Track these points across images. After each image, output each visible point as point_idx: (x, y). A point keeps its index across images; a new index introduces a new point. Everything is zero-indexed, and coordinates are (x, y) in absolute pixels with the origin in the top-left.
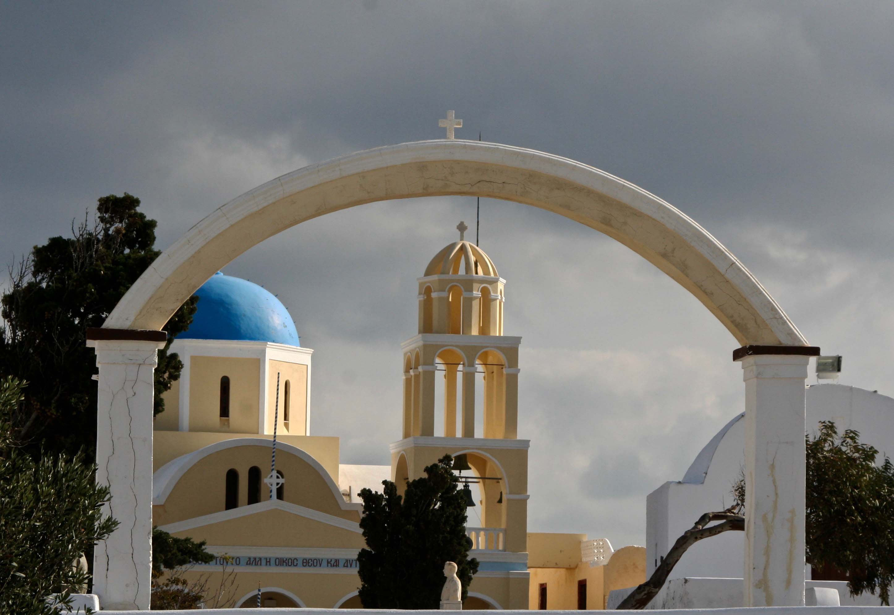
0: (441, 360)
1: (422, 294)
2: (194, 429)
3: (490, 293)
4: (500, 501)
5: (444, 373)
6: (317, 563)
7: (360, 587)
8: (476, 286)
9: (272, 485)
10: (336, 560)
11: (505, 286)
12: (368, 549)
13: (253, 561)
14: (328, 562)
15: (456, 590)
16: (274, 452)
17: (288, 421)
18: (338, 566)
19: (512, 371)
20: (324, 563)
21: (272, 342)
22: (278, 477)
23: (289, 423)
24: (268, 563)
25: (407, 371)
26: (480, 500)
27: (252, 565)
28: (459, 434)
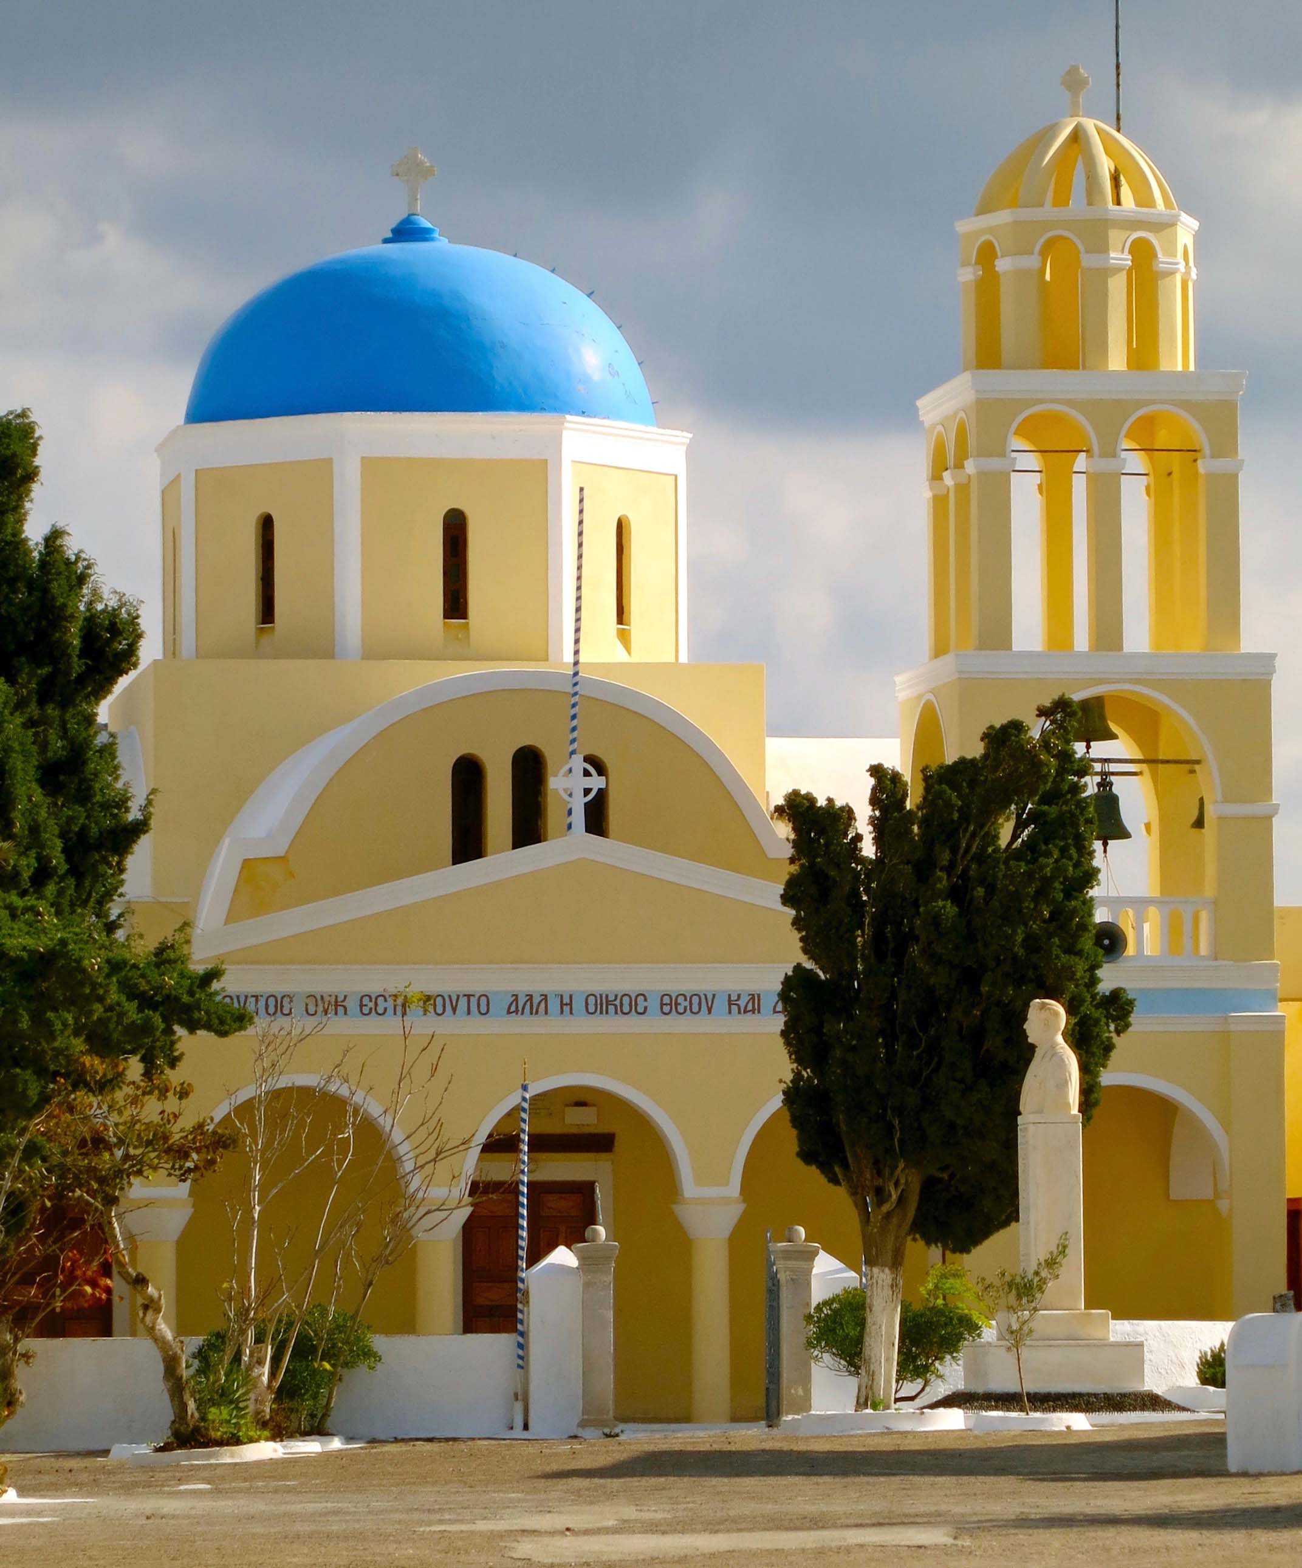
0: (1028, 442)
1: (970, 265)
2: (371, 653)
3: (1155, 255)
4: (1199, 823)
5: (1036, 478)
6: (700, 1004)
7: (789, 1077)
8: (1116, 237)
9: (570, 795)
10: (753, 995)
11: (1197, 237)
12: (809, 965)
13: (525, 1004)
14: (730, 1003)
15: (1064, 1083)
16: (574, 706)
17: (629, 625)
18: (759, 1012)
19: (1221, 465)
20: (721, 1004)
21: (577, 414)
22: (587, 773)
23: (630, 630)
24: (566, 1009)
25: (936, 476)
26: (1146, 821)
27: (522, 1014)
28: (1082, 640)
